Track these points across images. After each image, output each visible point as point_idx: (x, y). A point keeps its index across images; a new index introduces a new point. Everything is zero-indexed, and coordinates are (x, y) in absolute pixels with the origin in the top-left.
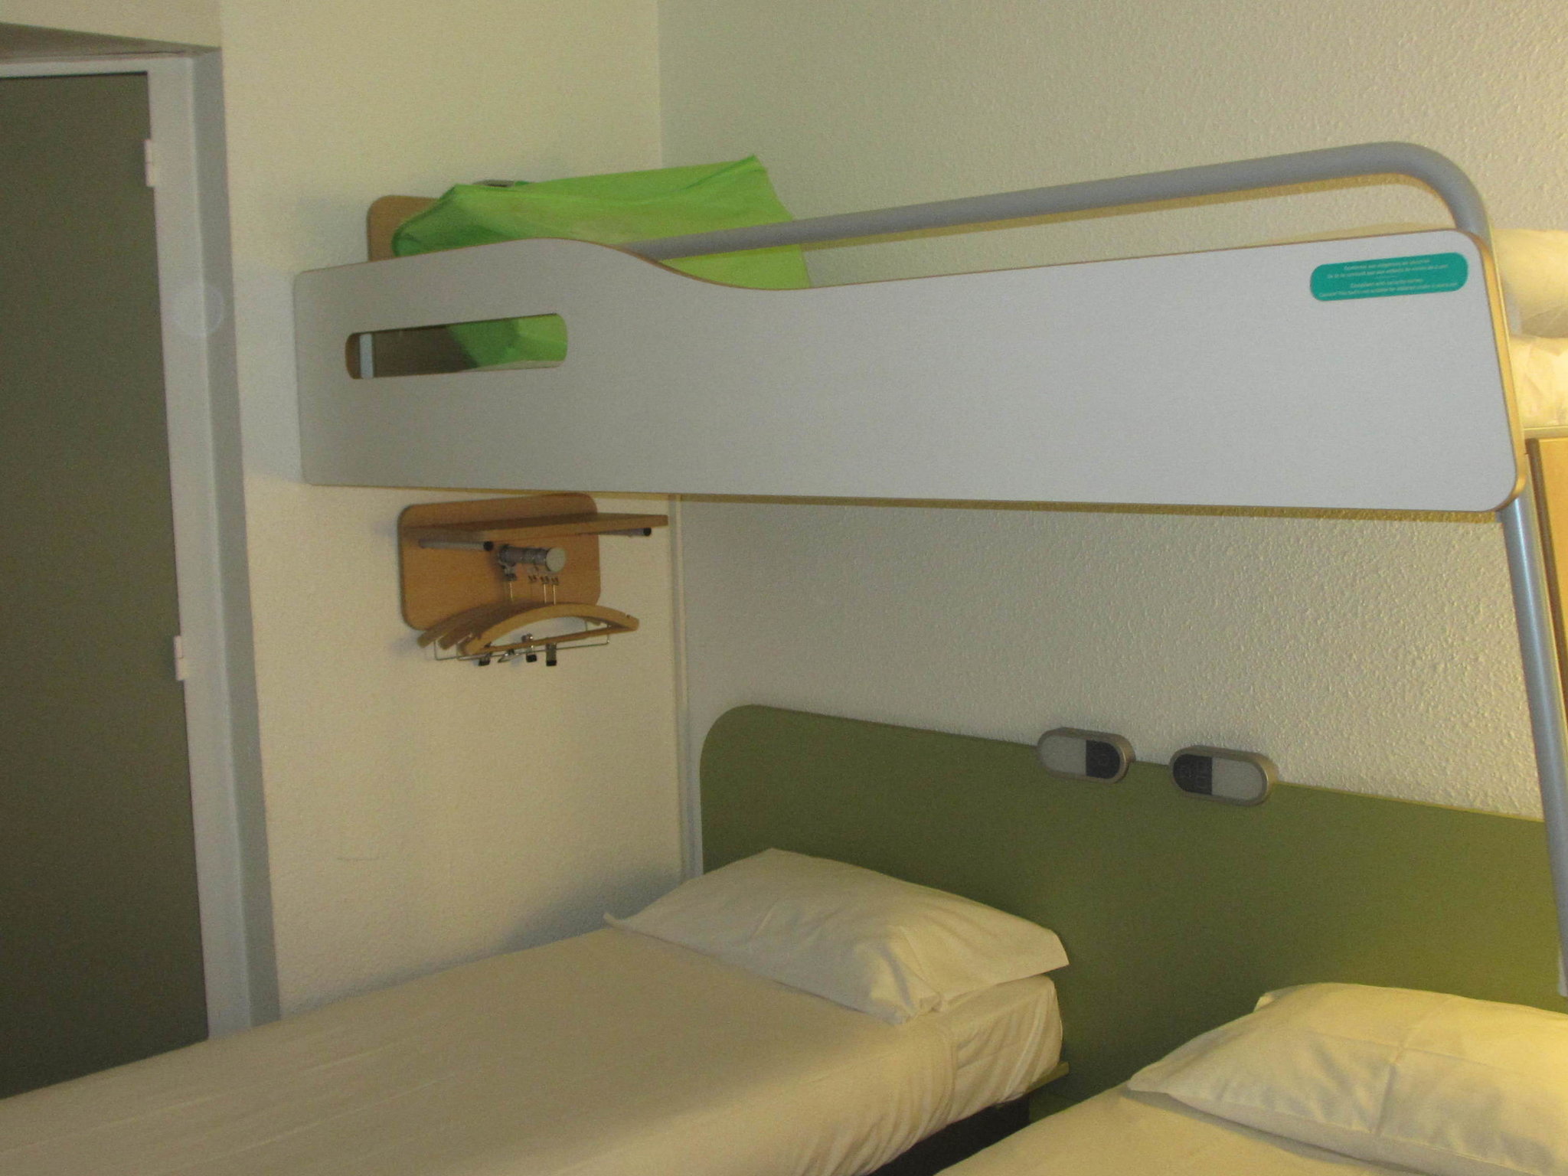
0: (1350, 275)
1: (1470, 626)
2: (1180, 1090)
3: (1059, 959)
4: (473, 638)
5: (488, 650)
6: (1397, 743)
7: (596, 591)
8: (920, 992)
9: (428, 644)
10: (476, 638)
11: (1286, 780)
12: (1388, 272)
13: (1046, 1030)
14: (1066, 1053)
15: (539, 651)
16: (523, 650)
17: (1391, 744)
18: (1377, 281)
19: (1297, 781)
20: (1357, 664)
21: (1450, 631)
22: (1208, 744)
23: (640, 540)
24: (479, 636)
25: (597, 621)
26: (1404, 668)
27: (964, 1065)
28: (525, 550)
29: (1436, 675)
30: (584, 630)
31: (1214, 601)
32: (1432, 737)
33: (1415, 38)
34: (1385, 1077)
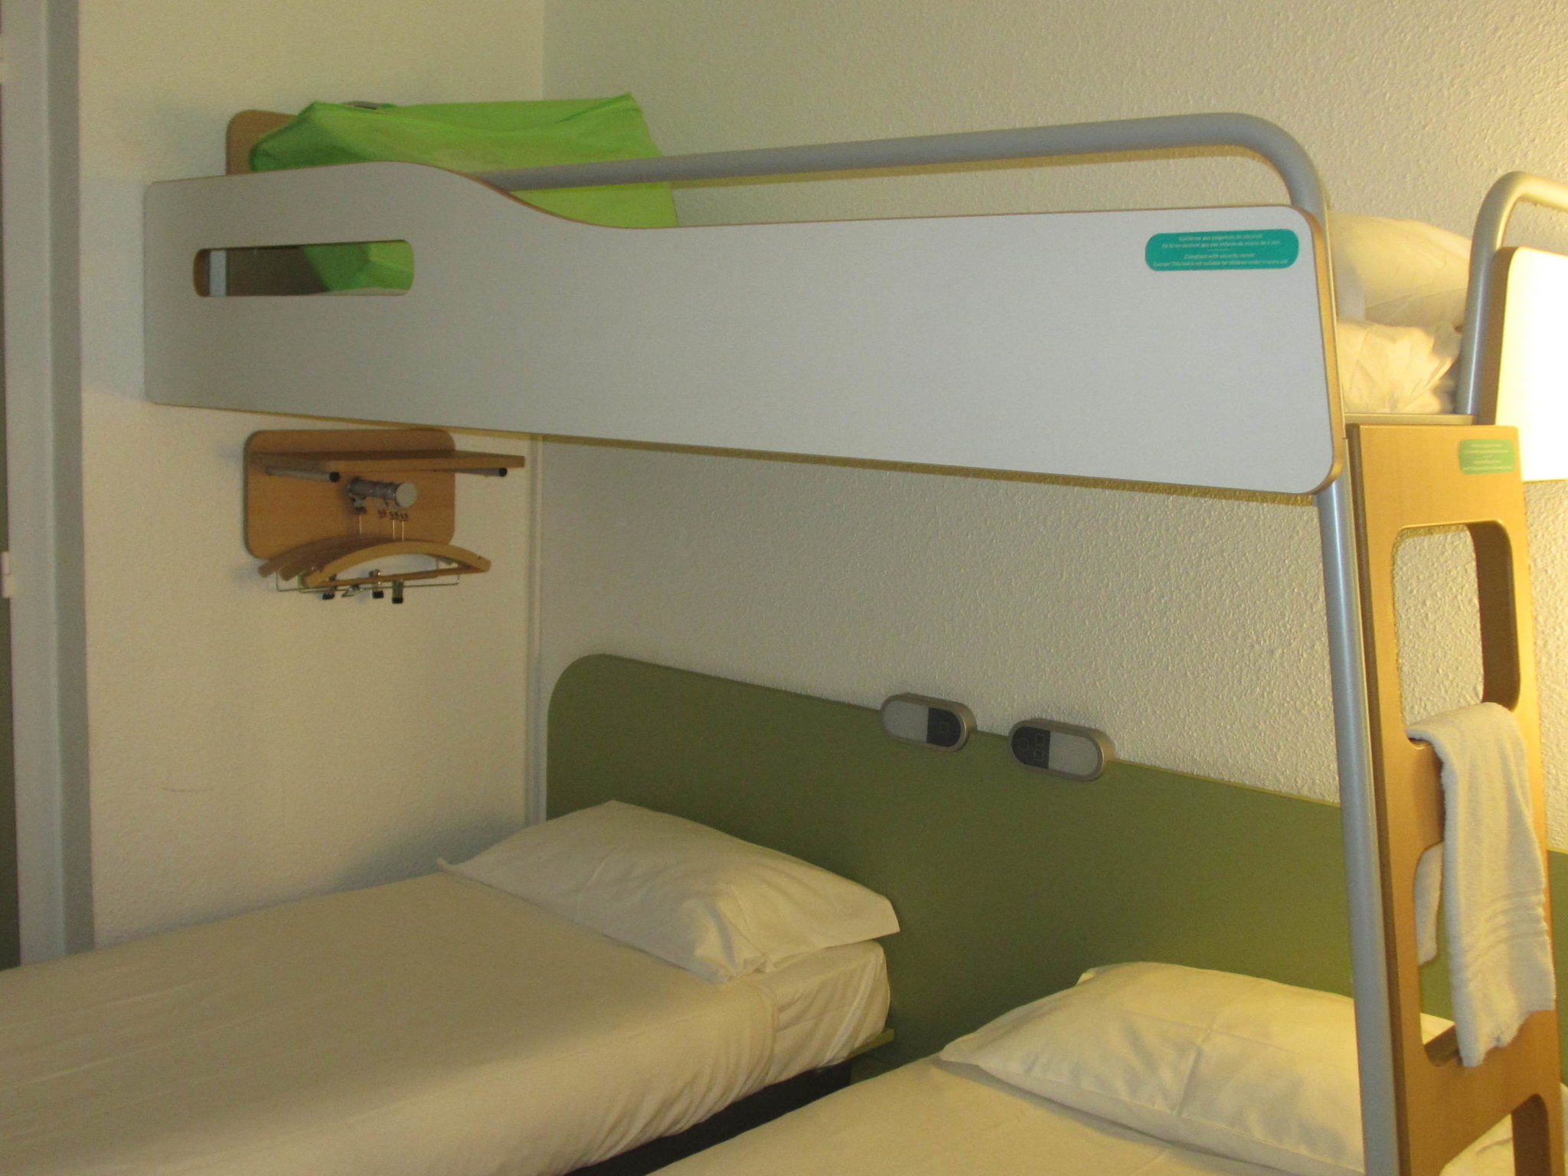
0: (1185, 246)
1: (1308, 613)
2: (991, 1062)
3: (891, 925)
4: (314, 571)
5: (333, 584)
6: (1232, 727)
7: (450, 531)
8: (745, 952)
9: (270, 573)
10: (318, 572)
11: (1121, 758)
12: (1221, 244)
13: (872, 995)
14: (892, 1019)
15: (386, 588)
16: (370, 586)
17: (1226, 728)
18: (1210, 253)
19: (1132, 759)
20: (1197, 644)
21: (1289, 617)
22: (1049, 718)
23: (494, 480)
24: (321, 568)
25: (449, 560)
26: (1243, 651)
27: (785, 1028)
28: (375, 484)
29: (1273, 661)
30: (435, 568)
31: (1062, 574)
32: (1265, 722)
33: (1292, 18)
34: (1192, 1058)
